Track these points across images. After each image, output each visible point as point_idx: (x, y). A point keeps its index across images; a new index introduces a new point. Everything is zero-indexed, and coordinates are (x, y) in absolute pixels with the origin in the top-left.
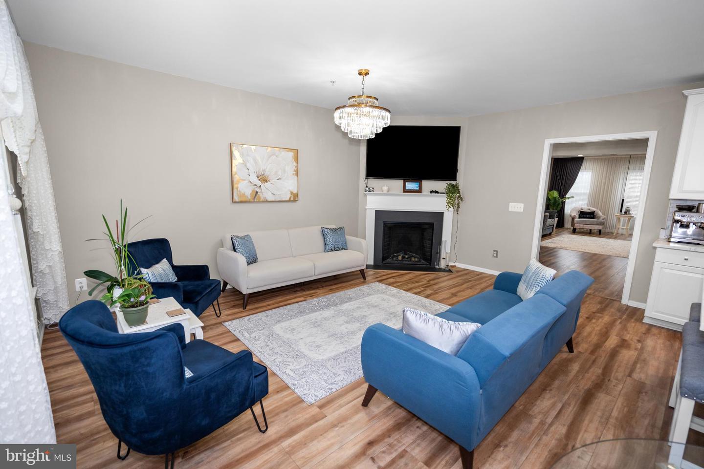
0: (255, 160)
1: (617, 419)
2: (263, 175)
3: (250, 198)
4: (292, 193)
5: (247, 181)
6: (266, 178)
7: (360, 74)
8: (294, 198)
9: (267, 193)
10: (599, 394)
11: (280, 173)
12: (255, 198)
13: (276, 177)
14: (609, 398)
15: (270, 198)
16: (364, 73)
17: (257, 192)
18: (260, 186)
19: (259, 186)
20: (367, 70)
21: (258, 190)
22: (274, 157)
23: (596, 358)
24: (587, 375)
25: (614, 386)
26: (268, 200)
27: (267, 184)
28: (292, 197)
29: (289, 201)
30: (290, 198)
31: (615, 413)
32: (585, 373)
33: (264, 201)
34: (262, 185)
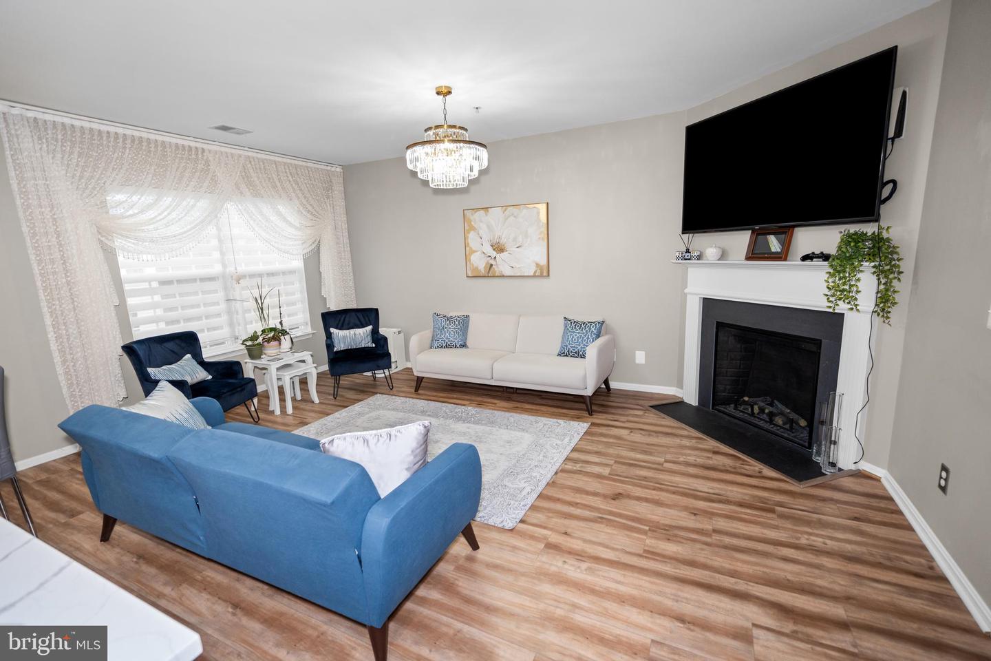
0: (489, 227)
2: (499, 243)
3: (483, 272)
4: (537, 265)
5: (480, 252)
6: (503, 247)
7: (438, 93)
8: (544, 272)
9: (504, 264)
11: (520, 239)
12: (489, 273)
13: (516, 244)
15: (508, 272)
16: (444, 92)
17: (491, 265)
18: (495, 257)
19: (493, 257)
20: (449, 87)
21: (492, 262)
22: (512, 218)
26: (505, 275)
27: (504, 255)
28: (539, 271)
29: (534, 276)
30: (535, 272)
33: (500, 276)
34: (498, 256)
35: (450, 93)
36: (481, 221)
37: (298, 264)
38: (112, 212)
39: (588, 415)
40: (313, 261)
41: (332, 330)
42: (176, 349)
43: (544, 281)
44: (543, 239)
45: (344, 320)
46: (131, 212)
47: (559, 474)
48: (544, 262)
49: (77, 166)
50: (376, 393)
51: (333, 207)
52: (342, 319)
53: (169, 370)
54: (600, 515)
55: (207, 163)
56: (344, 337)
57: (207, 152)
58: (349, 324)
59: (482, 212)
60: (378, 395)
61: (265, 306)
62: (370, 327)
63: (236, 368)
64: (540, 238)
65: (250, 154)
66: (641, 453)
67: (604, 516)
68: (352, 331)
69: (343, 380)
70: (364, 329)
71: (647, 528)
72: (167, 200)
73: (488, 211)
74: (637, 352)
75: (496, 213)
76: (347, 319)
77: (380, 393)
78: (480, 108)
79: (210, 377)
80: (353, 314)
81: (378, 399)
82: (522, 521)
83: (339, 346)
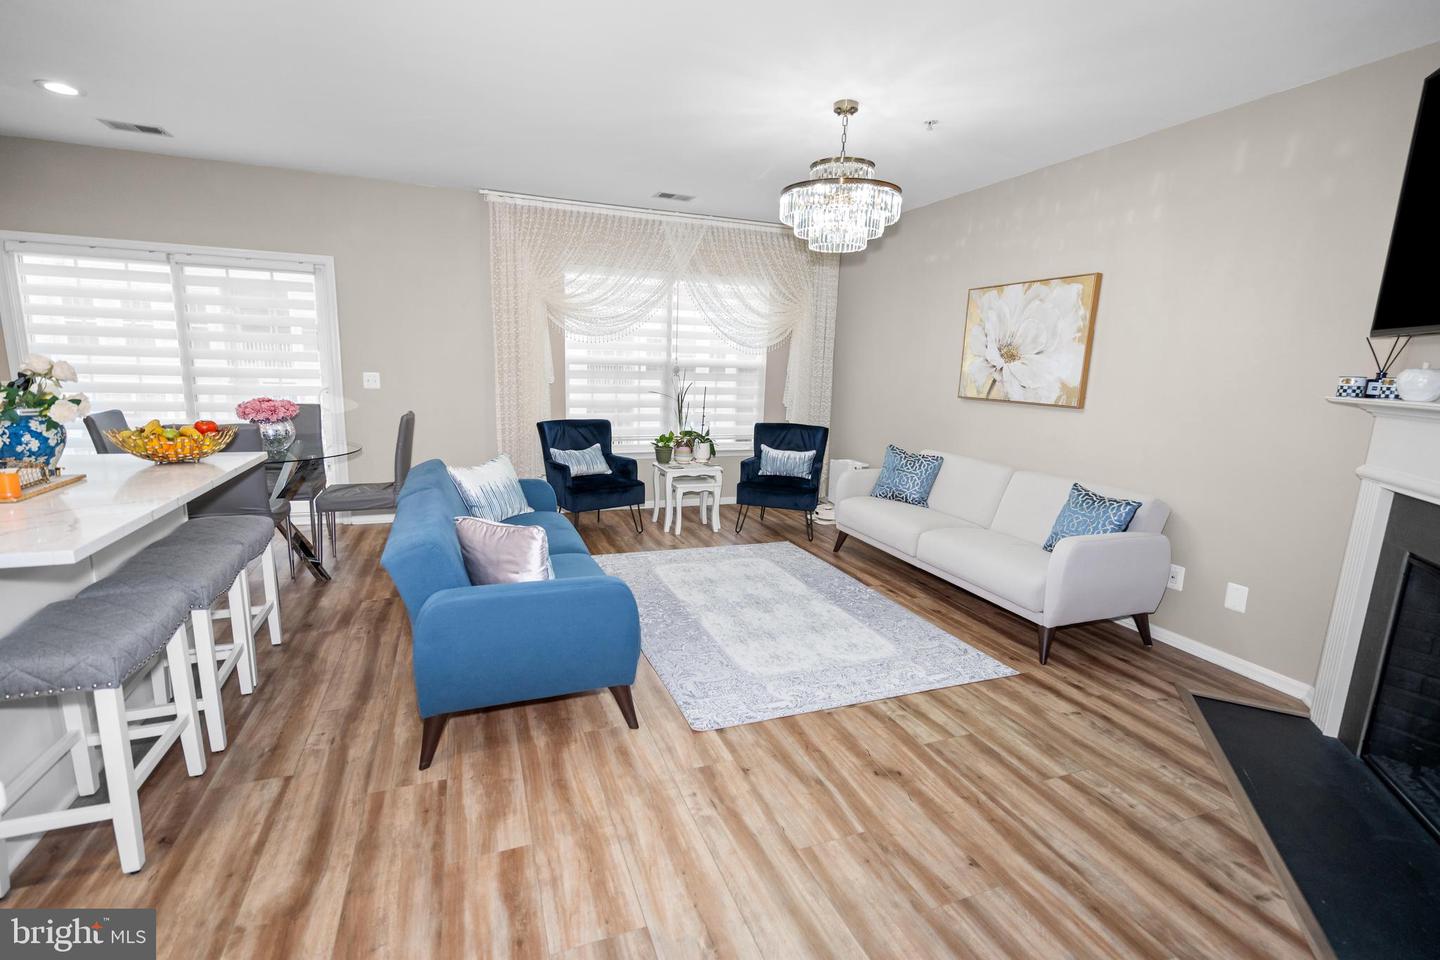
0: (1001, 319)
1: (322, 682)
2: (1010, 345)
3: (981, 392)
5: (982, 359)
6: (1015, 352)
8: (1075, 400)
9: (1011, 384)
10: (350, 702)
11: (1043, 339)
12: (991, 394)
13: (1035, 348)
14: (333, 706)
15: (1016, 394)
16: (846, 109)
17: (995, 381)
18: (1001, 369)
19: (999, 368)
21: (997, 376)
23: (366, 791)
24: (375, 727)
25: (323, 734)
26: (1012, 400)
27: (1015, 365)
28: (1064, 397)
29: (1056, 406)
30: (1059, 398)
31: (323, 688)
32: (379, 731)
33: (1005, 401)
34: (1005, 366)
35: (853, 110)
36: (991, 308)
37: (760, 360)
38: (568, 291)
39: (1038, 662)
40: (778, 357)
41: (763, 447)
42: (589, 436)
43: (1072, 417)
44: (1080, 340)
45: (784, 438)
46: (580, 291)
47: (855, 709)
48: (1075, 381)
49: (541, 246)
50: (786, 539)
51: (817, 288)
52: (782, 435)
53: (569, 456)
54: (823, 779)
55: (663, 237)
56: (774, 460)
57: (664, 224)
58: (789, 443)
59: (994, 292)
60: (787, 543)
61: (685, 404)
62: (812, 453)
63: (630, 467)
64: (1074, 339)
65: (714, 224)
66: (1039, 747)
67: (828, 784)
68: (787, 453)
69: (770, 514)
70: (802, 454)
71: (860, 829)
72: (612, 280)
73: (1002, 291)
74: (1230, 584)
75: (1015, 293)
76: (789, 436)
77: (791, 541)
78: (935, 122)
79: (610, 472)
80: (798, 431)
81: (784, 549)
82: (720, 731)
83: (766, 470)
